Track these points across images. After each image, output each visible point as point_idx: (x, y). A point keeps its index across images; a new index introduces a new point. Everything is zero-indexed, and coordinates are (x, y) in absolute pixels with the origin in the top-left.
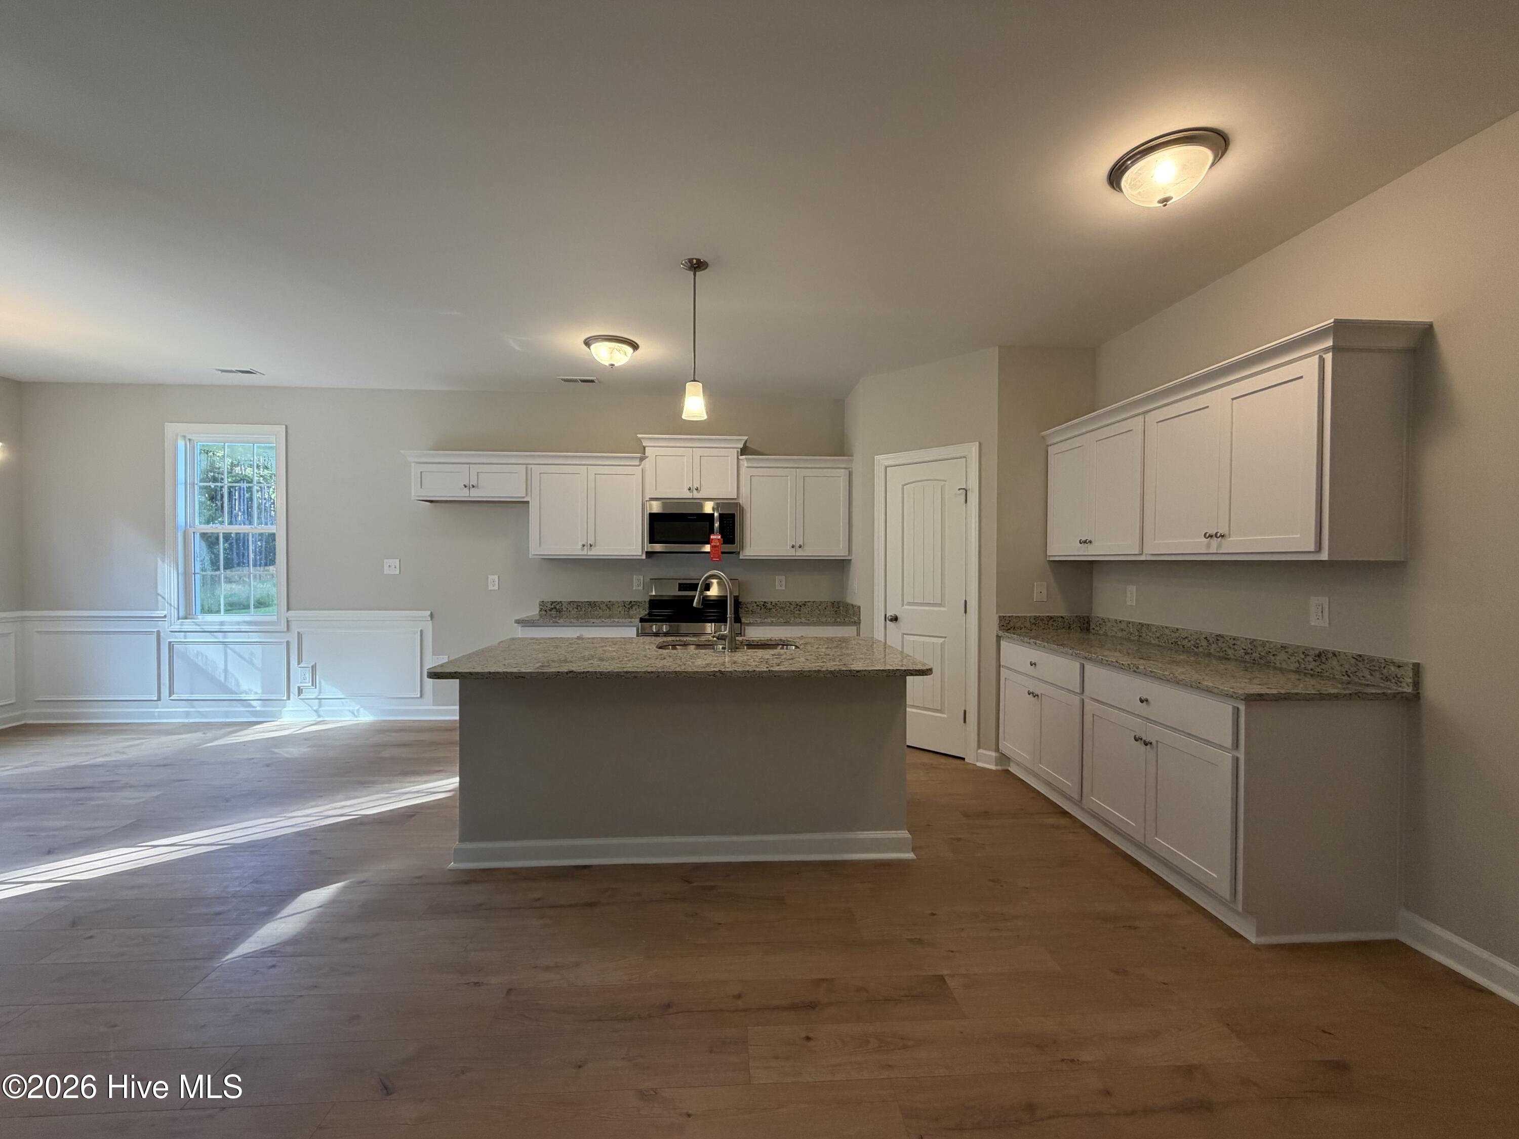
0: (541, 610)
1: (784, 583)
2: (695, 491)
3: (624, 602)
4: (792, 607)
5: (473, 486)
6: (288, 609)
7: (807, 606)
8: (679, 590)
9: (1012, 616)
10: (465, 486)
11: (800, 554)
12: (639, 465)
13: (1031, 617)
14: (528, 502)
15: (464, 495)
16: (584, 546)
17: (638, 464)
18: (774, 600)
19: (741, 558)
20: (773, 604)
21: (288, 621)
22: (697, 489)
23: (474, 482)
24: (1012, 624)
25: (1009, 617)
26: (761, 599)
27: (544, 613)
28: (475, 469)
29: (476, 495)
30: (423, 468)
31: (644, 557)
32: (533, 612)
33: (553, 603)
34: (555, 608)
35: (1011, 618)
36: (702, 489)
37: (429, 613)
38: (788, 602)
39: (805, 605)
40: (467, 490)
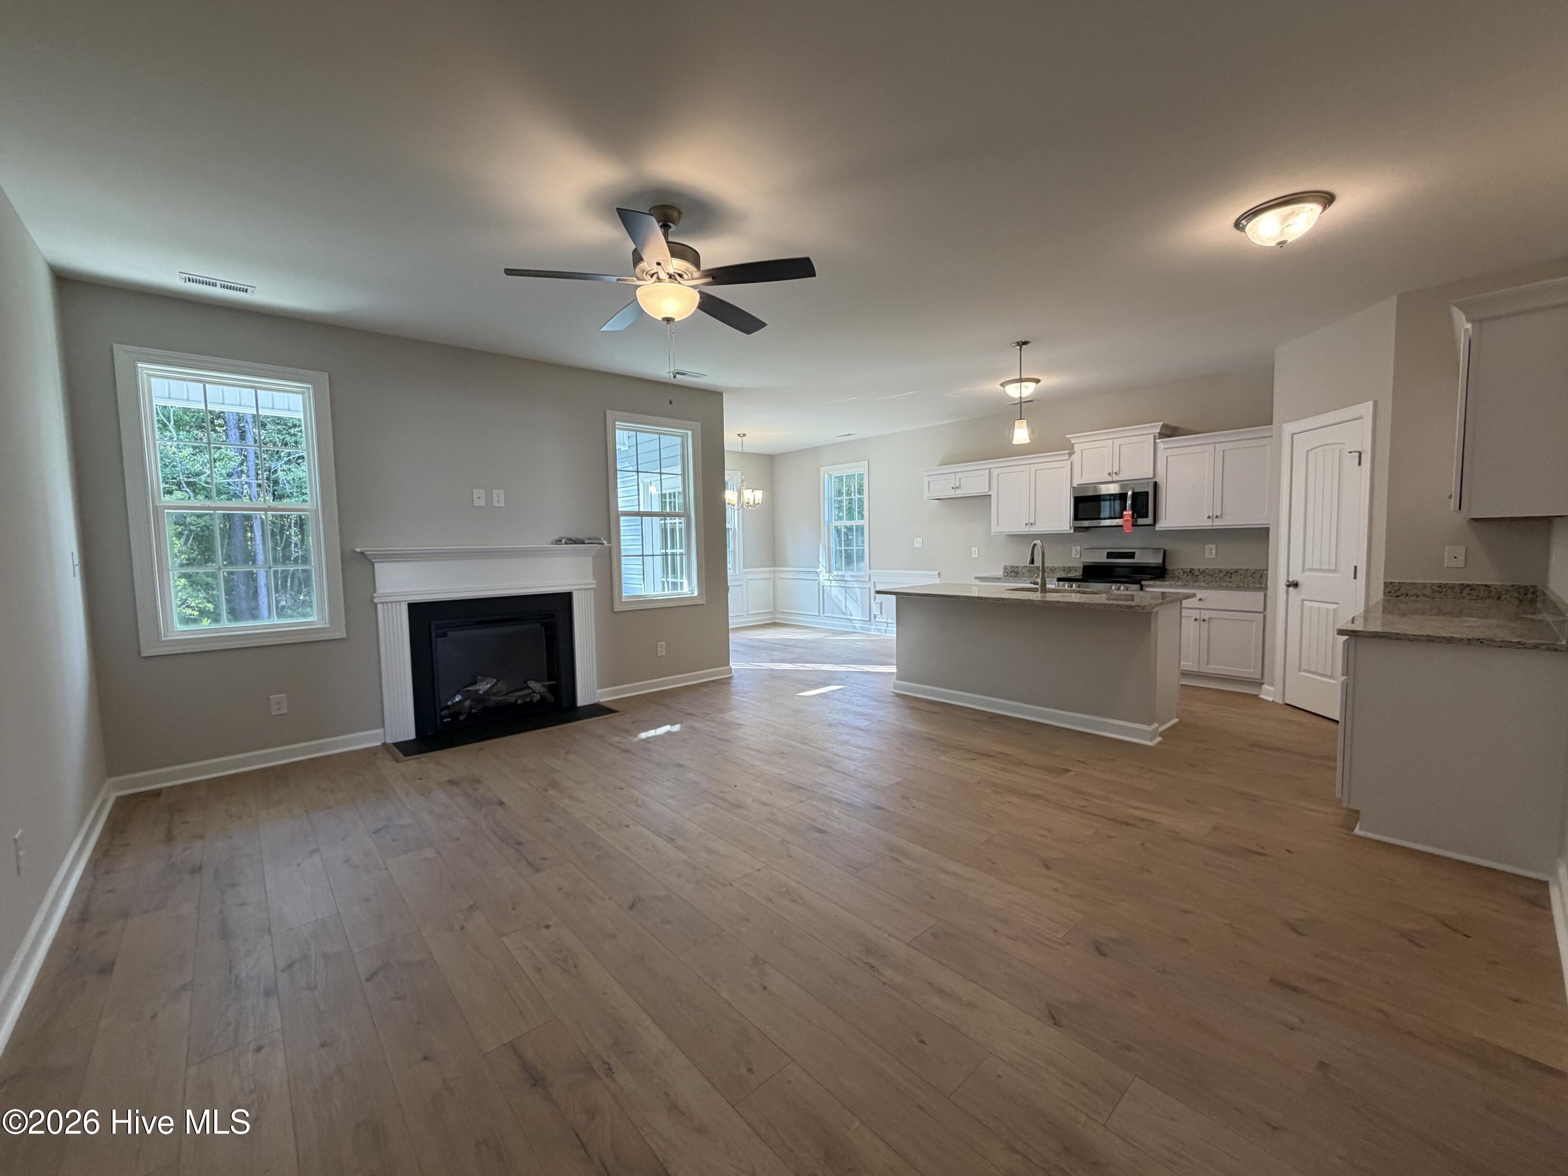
0: (1004, 572)
1: (1214, 551)
2: (1114, 476)
3: (1064, 567)
4: (1222, 575)
5: (957, 488)
6: (870, 569)
7: (1238, 574)
8: (1108, 557)
9: (1404, 583)
10: (953, 488)
11: (1218, 523)
12: (1069, 459)
13: (1433, 584)
14: (990, 495)
15: (952, 494)
16: (1026, 524)
17: (1067, 458)
18: (1202, 567)
19: (1157, 529)
20: (1201, 571)
21: (870, 576)
22: (1116, 473)
23: (958, 485)
24: (1403, 590)
25: (1400, 583)
26: (1188, 566)
27: (1006, 574)
28: (959, 476)
29: (959, 493)
30: (930, 478)
31: (1072, 531)
32: (1000, 573)
33: (1012, 567)
34: (1014, 571)
35: (1401, 585)
36: (1121, 473)
37: (937, 572)
38: (1218, 569)
39: (1236, 572)
40: (953, 490)
